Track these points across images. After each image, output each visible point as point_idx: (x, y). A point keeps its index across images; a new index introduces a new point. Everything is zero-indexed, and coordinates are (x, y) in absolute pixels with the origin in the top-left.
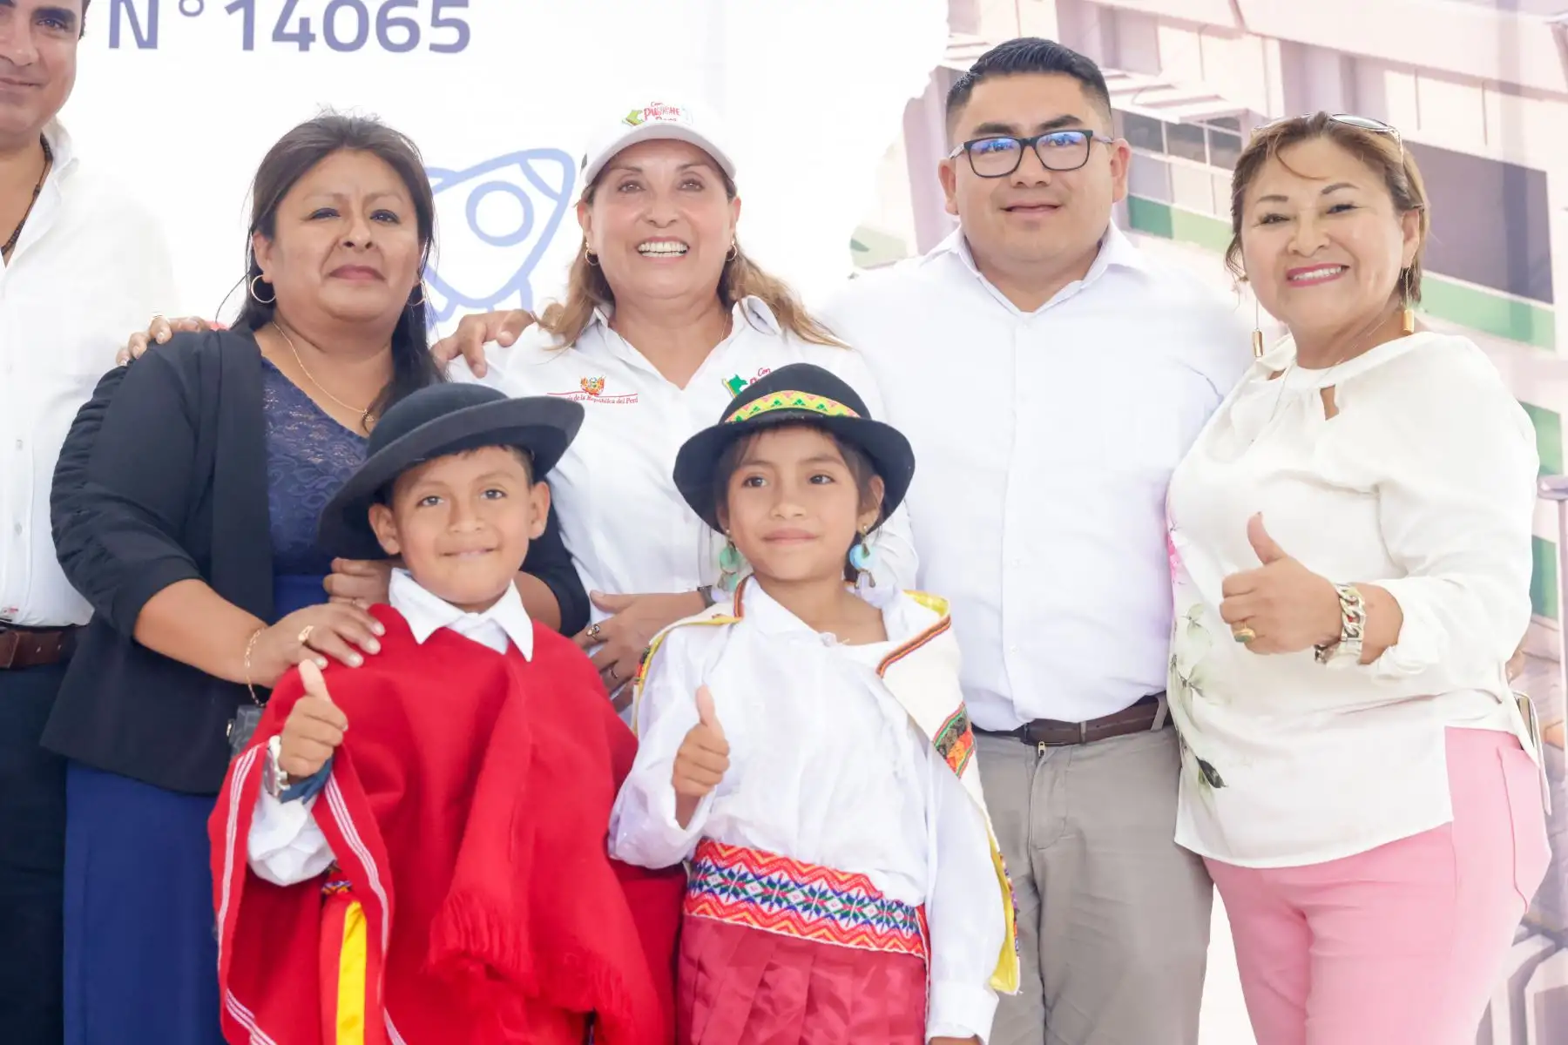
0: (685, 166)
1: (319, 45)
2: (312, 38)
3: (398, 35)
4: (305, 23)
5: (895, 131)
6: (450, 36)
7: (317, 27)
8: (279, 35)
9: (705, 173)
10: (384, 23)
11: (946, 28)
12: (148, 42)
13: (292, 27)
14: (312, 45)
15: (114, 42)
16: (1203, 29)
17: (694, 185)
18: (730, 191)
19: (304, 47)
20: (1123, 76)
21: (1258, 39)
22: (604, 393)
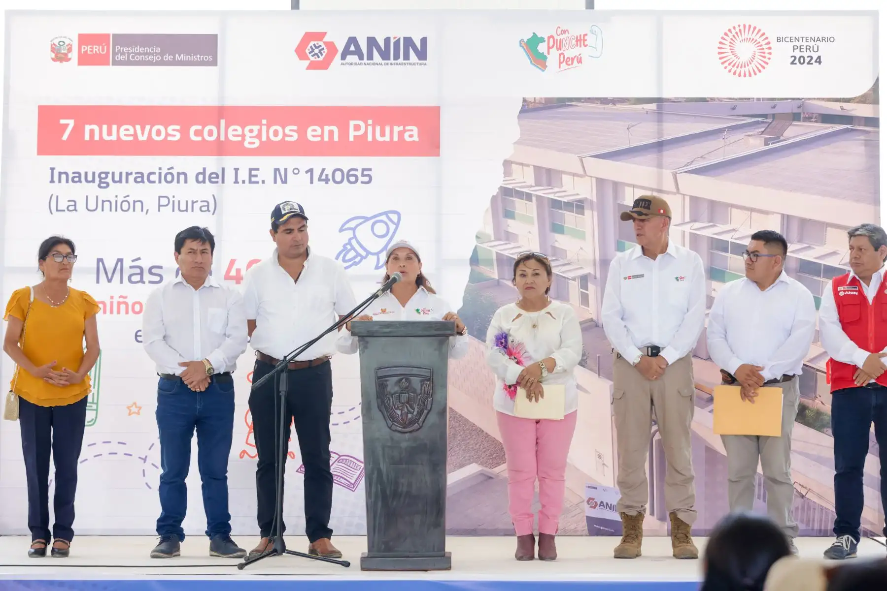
0: (408, 254)
1: (331, 182)
2: (329, 180)
3: (352, 179)
4: (327, 176)
5: (488, 204)
6: (366, 179)
7: (330, 177)
8: (320, 179)
9: (413, 256)
10: (348, 176)
11: (503, 175)
12: (285, 182)
13: (324, 177)
14: (329, 182)
15: (275, 182)
16: (574, 175)
17: (409, 258)
18: (419, 260)
19: (327, 183)
20: (552, 189)
21: (590, 178)
22: (387, 311)
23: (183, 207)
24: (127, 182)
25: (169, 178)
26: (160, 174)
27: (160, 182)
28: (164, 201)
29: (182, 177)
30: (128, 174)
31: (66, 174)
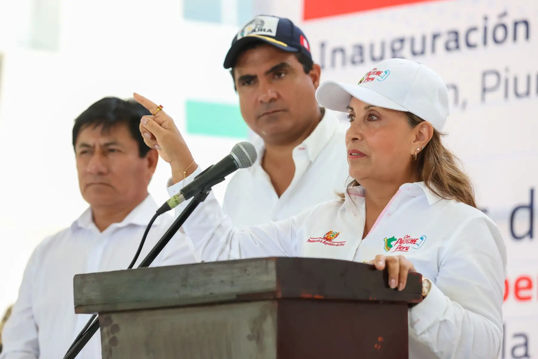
23: (522, 89)
24: (433, 50)
25: (500, 34)
26: (485, 29)
27: (485, 42)
28: (491, 81)
29: (521, 29)
30: (435, 37)
31: (342, 50)
